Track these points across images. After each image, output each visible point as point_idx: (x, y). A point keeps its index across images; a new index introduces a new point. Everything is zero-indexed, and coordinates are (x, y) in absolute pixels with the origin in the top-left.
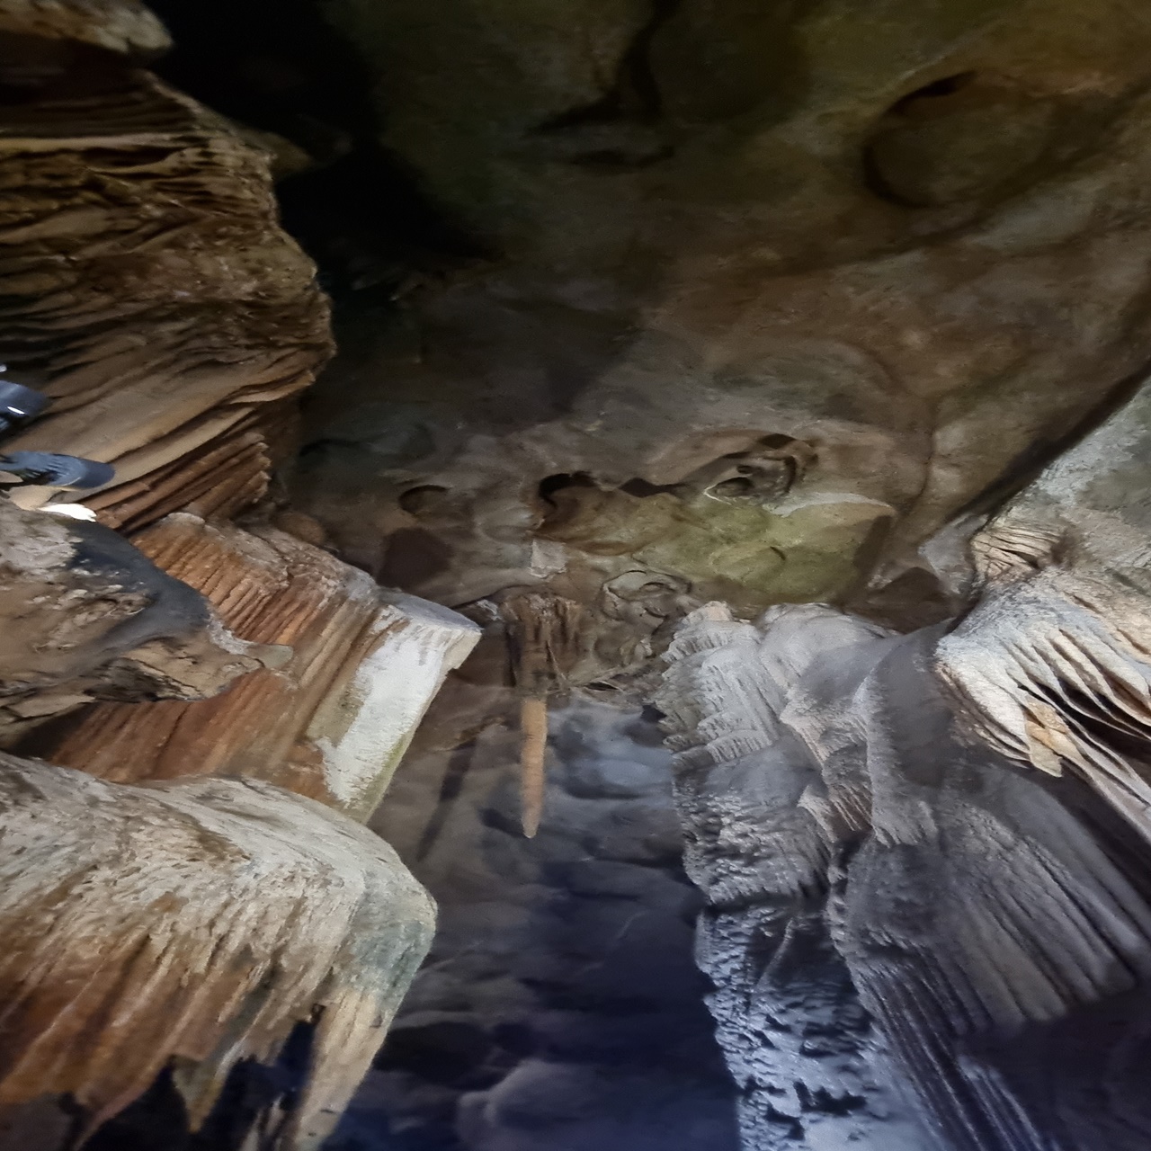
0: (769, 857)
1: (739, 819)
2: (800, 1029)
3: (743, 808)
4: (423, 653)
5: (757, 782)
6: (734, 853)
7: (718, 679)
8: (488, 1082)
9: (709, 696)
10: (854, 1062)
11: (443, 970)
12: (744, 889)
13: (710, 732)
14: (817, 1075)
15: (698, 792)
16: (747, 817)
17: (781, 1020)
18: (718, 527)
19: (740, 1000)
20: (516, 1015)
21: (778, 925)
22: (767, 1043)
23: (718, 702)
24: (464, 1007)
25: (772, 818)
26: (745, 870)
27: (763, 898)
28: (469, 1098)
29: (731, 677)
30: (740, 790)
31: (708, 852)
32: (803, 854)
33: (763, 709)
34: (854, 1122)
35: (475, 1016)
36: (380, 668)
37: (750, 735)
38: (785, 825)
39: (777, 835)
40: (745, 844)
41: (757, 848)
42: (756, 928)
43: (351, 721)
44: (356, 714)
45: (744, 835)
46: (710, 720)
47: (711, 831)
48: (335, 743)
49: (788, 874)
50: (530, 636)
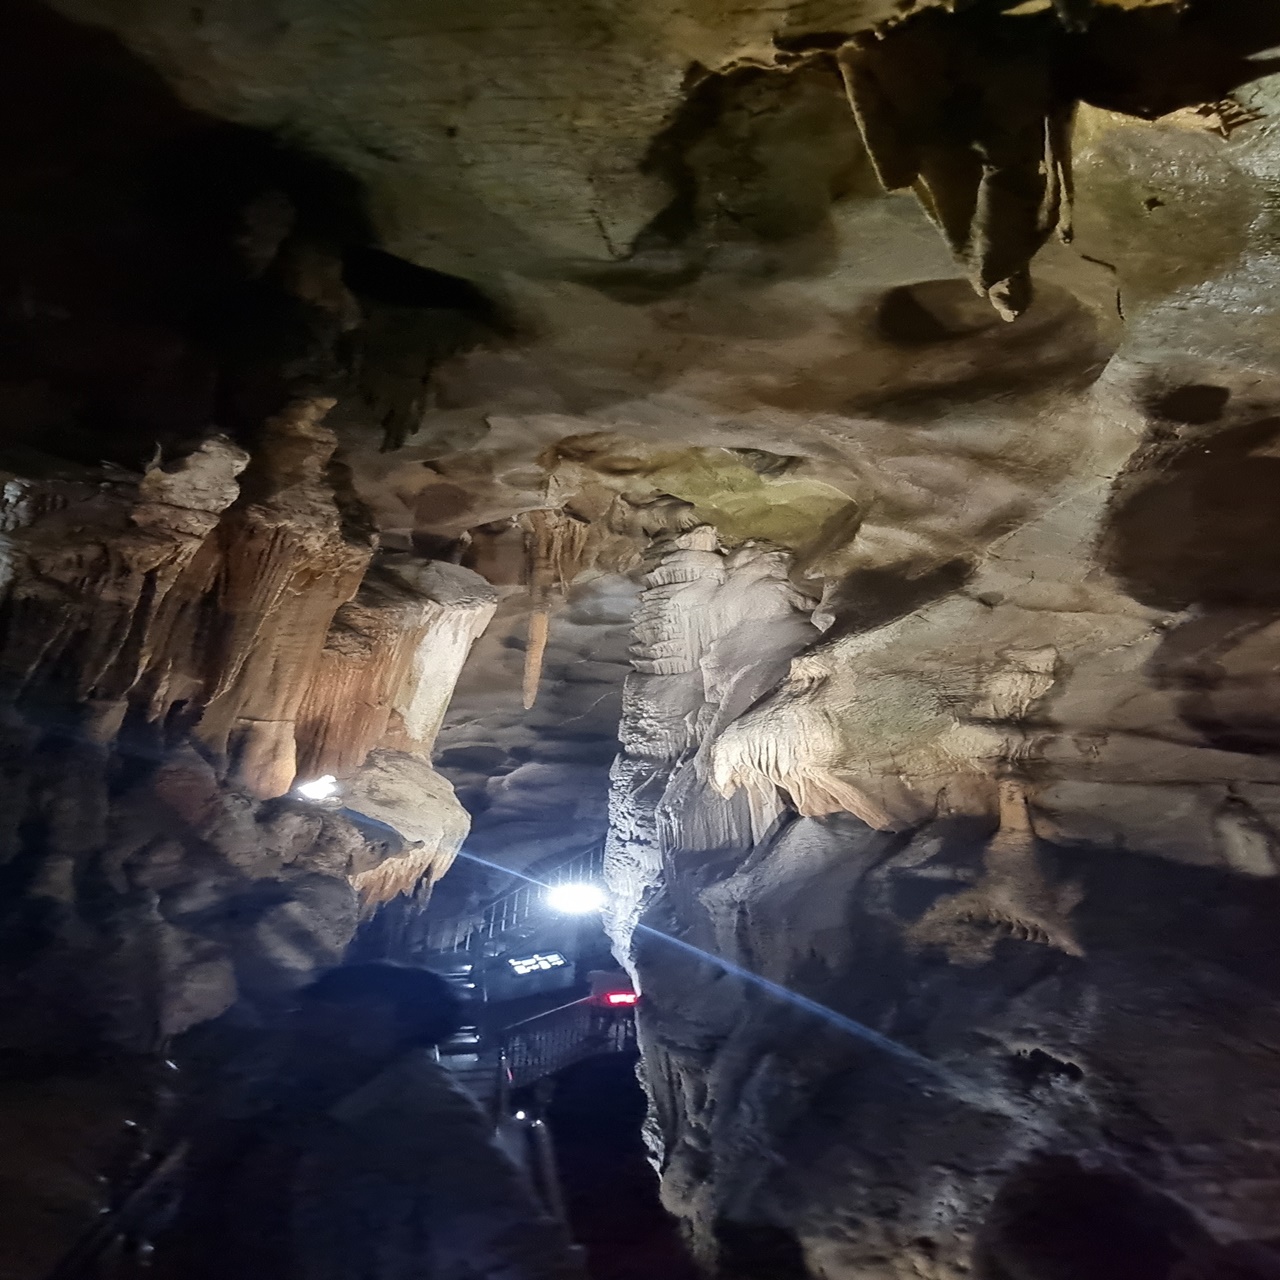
0: (659, 740)
1: (651, 718)
2: (638, 816)
3: (656, 712)
4: (455, 635)
5: (669, 698)
6: (643, 733)
7: (677, 614)
8: (505, 772)
9: (667, 627)
10: (653, 831)
11: (476, 723)
12: (642, 751)
13: (659, 653)
14: (637, 832)
15: (635, 694)
16: (657, 718)
17: (632, 812)
18: (723, 474)
19: (621, 797)
20: (523, 742)
21: (650, 772)
22: (624, 817)
23: (671, 632)
24: (492, 740)
25: (668, 722)
26: (645, 743)
27: (649, 758)
28: (492, 779)
29: (685, 616)
30: (658, 701)
31: (630, 728)
32: (676, 742)
33: (697, 644)
34: (645, 847)
35: (499, 744)
36: (428, 651)
37: (681, 661)
38: (673, 727)
39: (667, 731)
40: (650, 730)
41: (655, 734)
42: (640, 770)
43: (415, 691)
44: (417, 686)
45: (651, 726)
46: (660, 645)
47: (636, 718)
48: (408, 708)
49: (663, 750)
50: (543, 552)
